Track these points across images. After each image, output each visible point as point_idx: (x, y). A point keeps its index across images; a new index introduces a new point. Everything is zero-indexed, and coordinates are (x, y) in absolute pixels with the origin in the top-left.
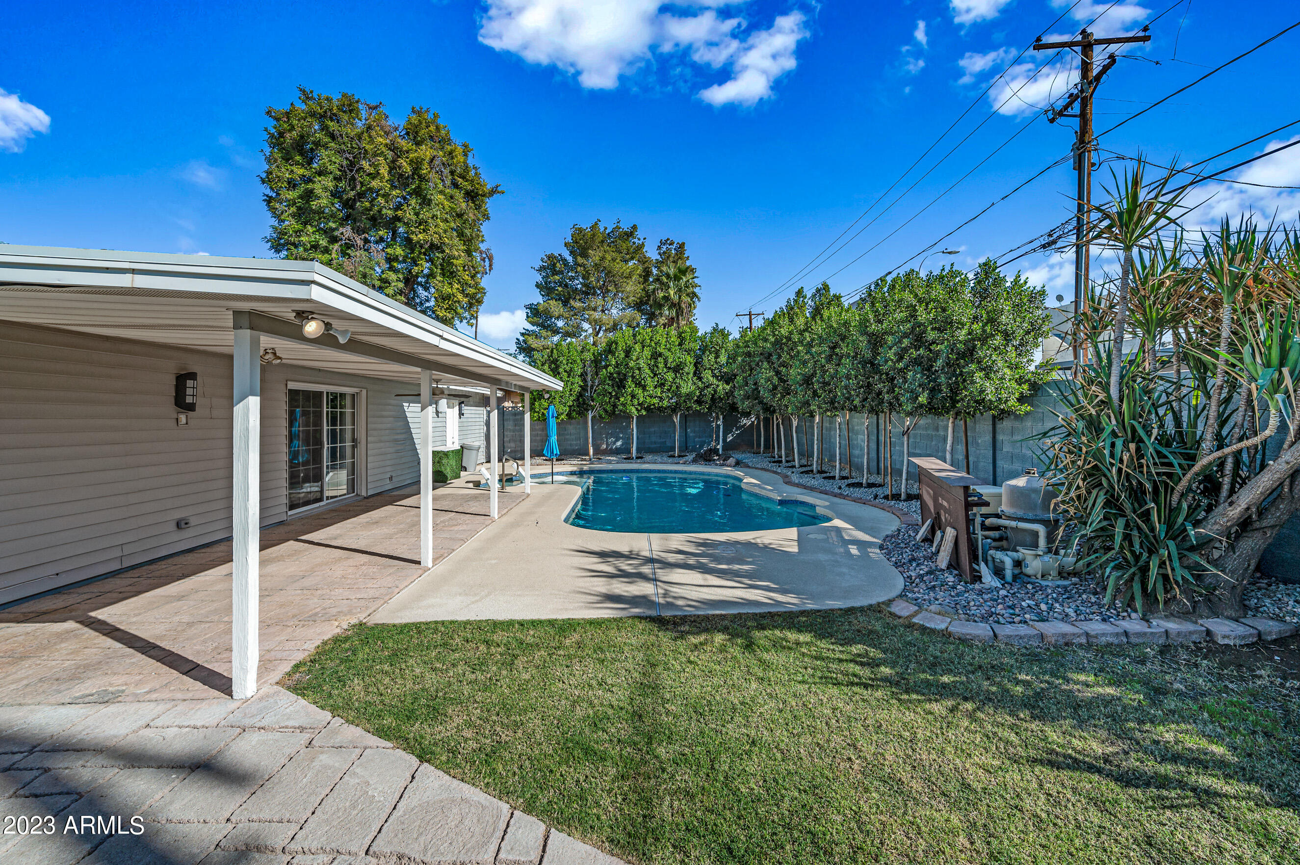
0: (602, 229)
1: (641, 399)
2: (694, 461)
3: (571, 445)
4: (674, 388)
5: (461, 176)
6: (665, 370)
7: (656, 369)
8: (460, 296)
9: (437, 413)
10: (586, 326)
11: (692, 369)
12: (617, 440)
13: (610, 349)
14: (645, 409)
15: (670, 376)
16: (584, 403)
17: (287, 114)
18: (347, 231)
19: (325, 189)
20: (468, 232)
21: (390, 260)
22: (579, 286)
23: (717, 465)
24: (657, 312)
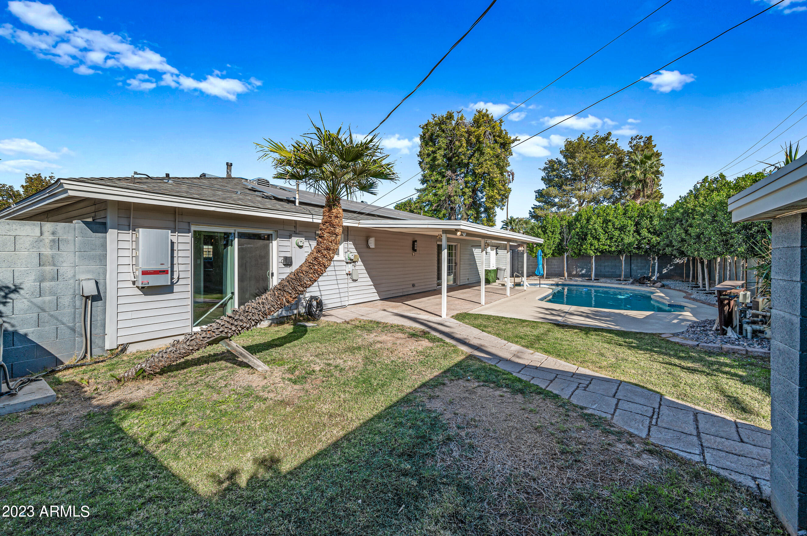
0: (586, 139)
1: (597, 247)
2: (632, 283)
3: (555, 271)
4: (619, 239)
5: (499, 136)
6: (613, 230)
7: (606, 229)
8: (497, 196)
9: (486, 253)
10: (574, 200)
11: (633, 228)
12: (583, 270)
13: (577, 219)
14: (600, 252)
15: (617, 233)
16: (562, 248)
17: (426, 125)
18: (449, 173)
19: (441, 155)
20: (501, 164)
21: (466, 183)
22: (569, 176)
23: (647, 286)
24: (626, 187)
